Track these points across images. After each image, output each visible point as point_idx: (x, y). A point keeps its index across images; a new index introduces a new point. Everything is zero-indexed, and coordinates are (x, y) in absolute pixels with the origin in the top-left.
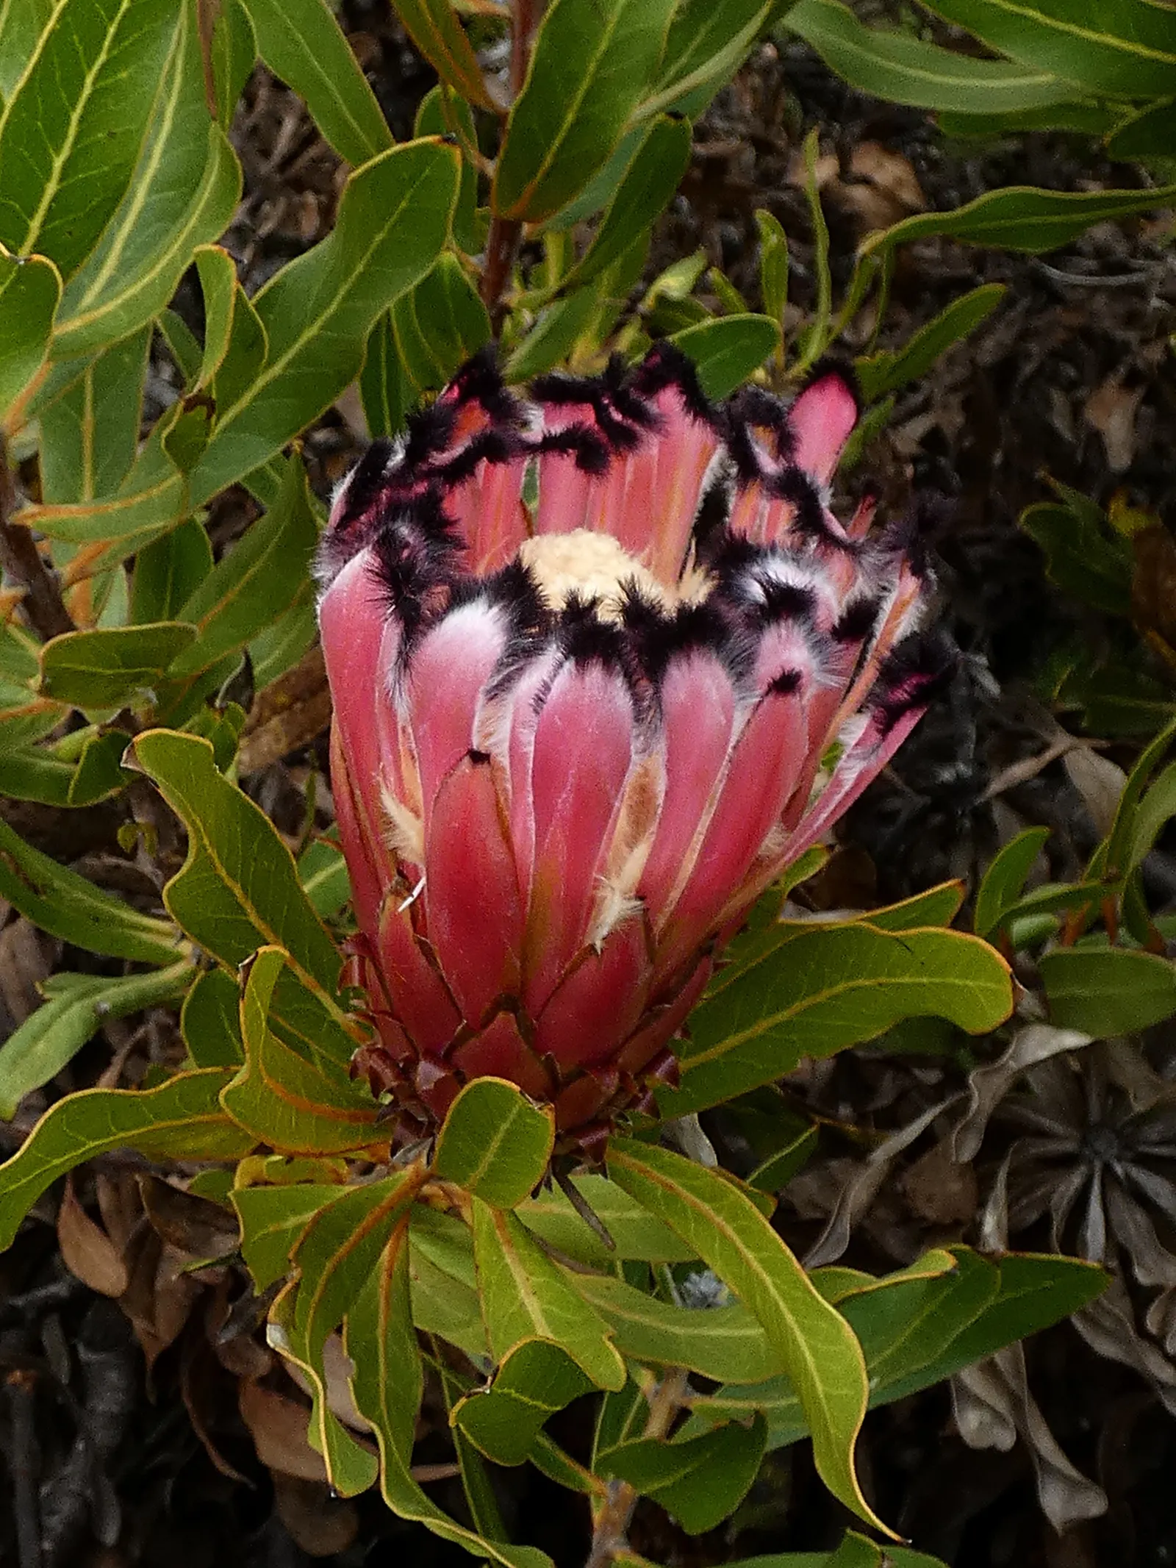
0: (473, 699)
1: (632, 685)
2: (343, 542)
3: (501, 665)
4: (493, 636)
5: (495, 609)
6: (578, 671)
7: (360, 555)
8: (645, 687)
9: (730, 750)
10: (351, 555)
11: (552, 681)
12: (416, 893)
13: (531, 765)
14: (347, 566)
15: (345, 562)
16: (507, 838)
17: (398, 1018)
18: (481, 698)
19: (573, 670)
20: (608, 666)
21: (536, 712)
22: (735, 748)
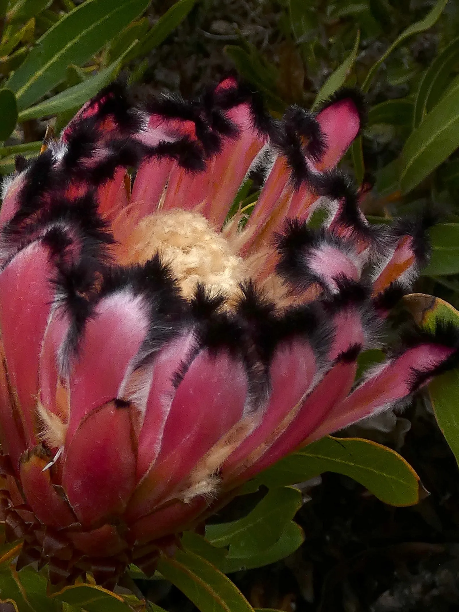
0: (123, 368)
1: (248, 366)
2: (17, 232)
3: (145, 345)
4: (140, 320)
5: (140, 298)
6: (210, 357)
7: (31, 246)
8: (258, 366)
9: (304, 396)
10: (24, 246)
11: (189, 363)
12: (55, 459)
13: (166, 418)
14: (21, 254)
15: (19, 249)
16: (135, 450)
17: (30, 509)
18: (129, 369)
19: (206, 355)
20: (233, 355)
21: (176, 386)
22: (308, 396)
